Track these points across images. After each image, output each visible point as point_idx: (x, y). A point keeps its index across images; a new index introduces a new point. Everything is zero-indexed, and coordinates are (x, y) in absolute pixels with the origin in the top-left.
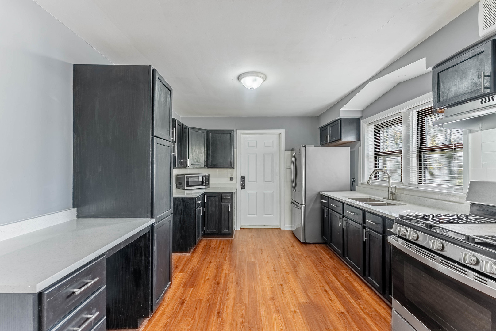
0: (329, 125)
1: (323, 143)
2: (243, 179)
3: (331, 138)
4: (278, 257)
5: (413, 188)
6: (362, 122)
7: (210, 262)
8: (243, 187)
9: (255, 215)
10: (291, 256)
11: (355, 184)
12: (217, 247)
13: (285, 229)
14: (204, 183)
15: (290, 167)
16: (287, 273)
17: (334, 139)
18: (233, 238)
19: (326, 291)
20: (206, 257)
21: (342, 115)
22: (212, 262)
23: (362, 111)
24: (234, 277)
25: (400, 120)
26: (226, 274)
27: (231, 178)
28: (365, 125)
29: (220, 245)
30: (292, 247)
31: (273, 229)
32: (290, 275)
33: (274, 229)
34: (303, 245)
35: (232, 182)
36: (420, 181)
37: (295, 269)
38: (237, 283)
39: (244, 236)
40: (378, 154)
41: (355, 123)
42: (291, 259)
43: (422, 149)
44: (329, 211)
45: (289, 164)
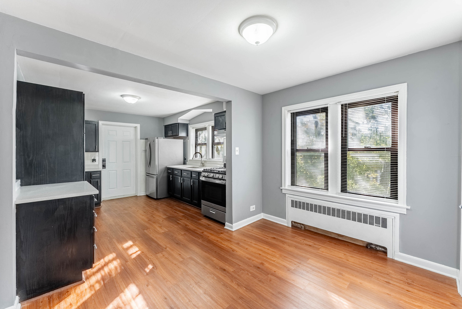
0: (171, 125)
1: (166, 136)
2: (104, 161)
3: (172, 133)
5: (211, 160)
6: (189, 126)
8: (104, 166)
9: (115, 188)
10: (152, 205)
11: (186, 160)
13: (141, 195)
15: (144, 151)
16: (153, 211)
17: (174, 134)
18: (101, 207)
19: (175, 212)
21: (179, 121)
23: (190, 120)
25: (205, 129)
27: (94, 160)
28: (191, 128)
30: (150, 201)
33: (132, 197)
34: (156, 200)
35: (95, 163)
36: (212, 157)
37: (157, 209)
39: (109, 204)
40: (197, 145)
41: (186, 126)
42: (152, 207)
43: (213, 144)
44: (173, 176)
45: (144, 149)
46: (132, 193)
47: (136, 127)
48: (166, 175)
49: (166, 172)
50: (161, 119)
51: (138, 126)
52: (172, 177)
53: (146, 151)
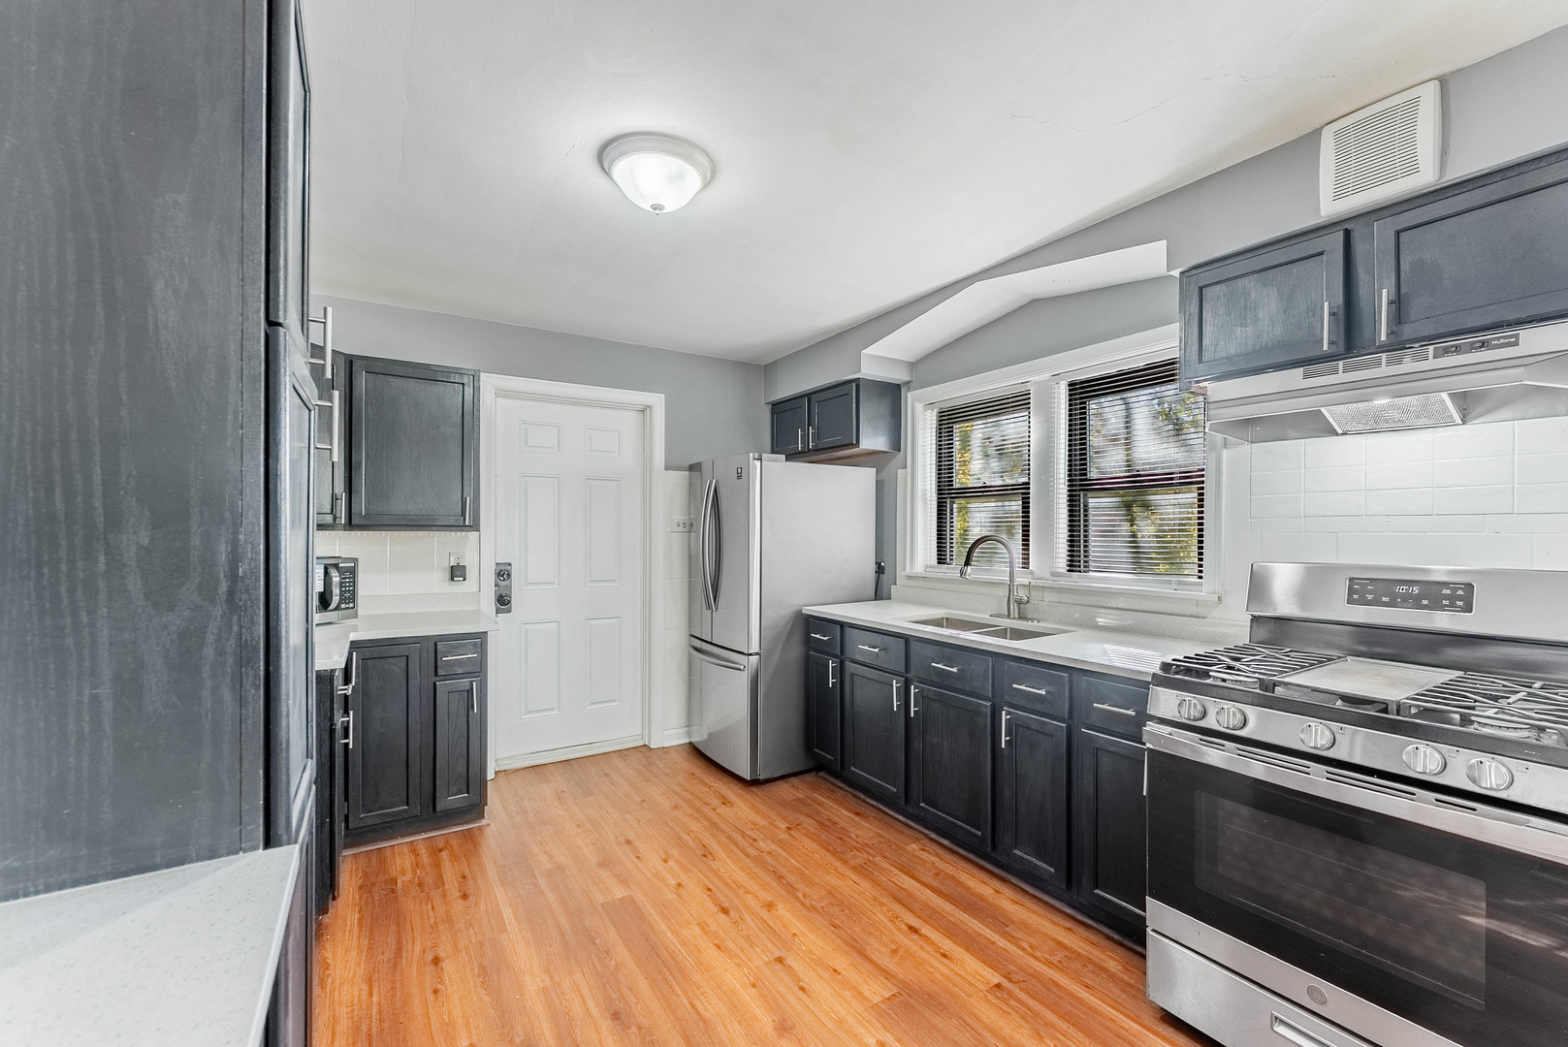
0: (809, 395)
2: (503, 573)
3: (818, 436)
4: (705, 856)
5: (1062, 582)
6: (908, 396)
7: (436, 961)
8: (503, 602)
9: (553, 709)
10: (744, 838)
11: (885, 577)
12: (429, 880)
13: (665, 745)
14: (336, 600)
15: (681, 529)
16: (770, 906)
18: (484, 822)
19: (913, 929)
20: (399, 942)
22: (442, 955)
23: (913, 366)
24: (585, 991)
26: (544, 991)
27: (457, 572)
28: (919, 407)
29: (437, 865)
30: (724, 803)
31: (622, 753)
32: (783, 910)
33: (626, 753)
34: (754, 789)
35: (459, 587)
37: (784, 882)
38: (616, 1016)
39: (526, 802)
41: (892, 398)
42: (750, 850)
44: (842, 664)
45: (679, 516)
46: (624, 733)
47: (645, 410)
48: (796, 652)
49: (798, 638)
50: (757, 368)
51: (657, 401)
52: (841, 670)
53: (690, 527)
